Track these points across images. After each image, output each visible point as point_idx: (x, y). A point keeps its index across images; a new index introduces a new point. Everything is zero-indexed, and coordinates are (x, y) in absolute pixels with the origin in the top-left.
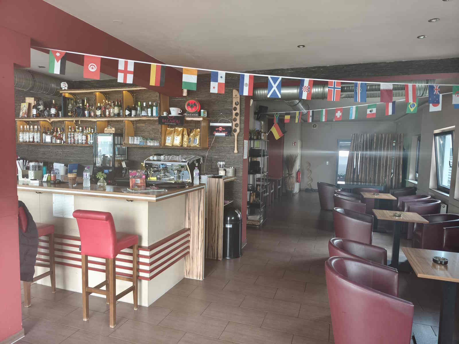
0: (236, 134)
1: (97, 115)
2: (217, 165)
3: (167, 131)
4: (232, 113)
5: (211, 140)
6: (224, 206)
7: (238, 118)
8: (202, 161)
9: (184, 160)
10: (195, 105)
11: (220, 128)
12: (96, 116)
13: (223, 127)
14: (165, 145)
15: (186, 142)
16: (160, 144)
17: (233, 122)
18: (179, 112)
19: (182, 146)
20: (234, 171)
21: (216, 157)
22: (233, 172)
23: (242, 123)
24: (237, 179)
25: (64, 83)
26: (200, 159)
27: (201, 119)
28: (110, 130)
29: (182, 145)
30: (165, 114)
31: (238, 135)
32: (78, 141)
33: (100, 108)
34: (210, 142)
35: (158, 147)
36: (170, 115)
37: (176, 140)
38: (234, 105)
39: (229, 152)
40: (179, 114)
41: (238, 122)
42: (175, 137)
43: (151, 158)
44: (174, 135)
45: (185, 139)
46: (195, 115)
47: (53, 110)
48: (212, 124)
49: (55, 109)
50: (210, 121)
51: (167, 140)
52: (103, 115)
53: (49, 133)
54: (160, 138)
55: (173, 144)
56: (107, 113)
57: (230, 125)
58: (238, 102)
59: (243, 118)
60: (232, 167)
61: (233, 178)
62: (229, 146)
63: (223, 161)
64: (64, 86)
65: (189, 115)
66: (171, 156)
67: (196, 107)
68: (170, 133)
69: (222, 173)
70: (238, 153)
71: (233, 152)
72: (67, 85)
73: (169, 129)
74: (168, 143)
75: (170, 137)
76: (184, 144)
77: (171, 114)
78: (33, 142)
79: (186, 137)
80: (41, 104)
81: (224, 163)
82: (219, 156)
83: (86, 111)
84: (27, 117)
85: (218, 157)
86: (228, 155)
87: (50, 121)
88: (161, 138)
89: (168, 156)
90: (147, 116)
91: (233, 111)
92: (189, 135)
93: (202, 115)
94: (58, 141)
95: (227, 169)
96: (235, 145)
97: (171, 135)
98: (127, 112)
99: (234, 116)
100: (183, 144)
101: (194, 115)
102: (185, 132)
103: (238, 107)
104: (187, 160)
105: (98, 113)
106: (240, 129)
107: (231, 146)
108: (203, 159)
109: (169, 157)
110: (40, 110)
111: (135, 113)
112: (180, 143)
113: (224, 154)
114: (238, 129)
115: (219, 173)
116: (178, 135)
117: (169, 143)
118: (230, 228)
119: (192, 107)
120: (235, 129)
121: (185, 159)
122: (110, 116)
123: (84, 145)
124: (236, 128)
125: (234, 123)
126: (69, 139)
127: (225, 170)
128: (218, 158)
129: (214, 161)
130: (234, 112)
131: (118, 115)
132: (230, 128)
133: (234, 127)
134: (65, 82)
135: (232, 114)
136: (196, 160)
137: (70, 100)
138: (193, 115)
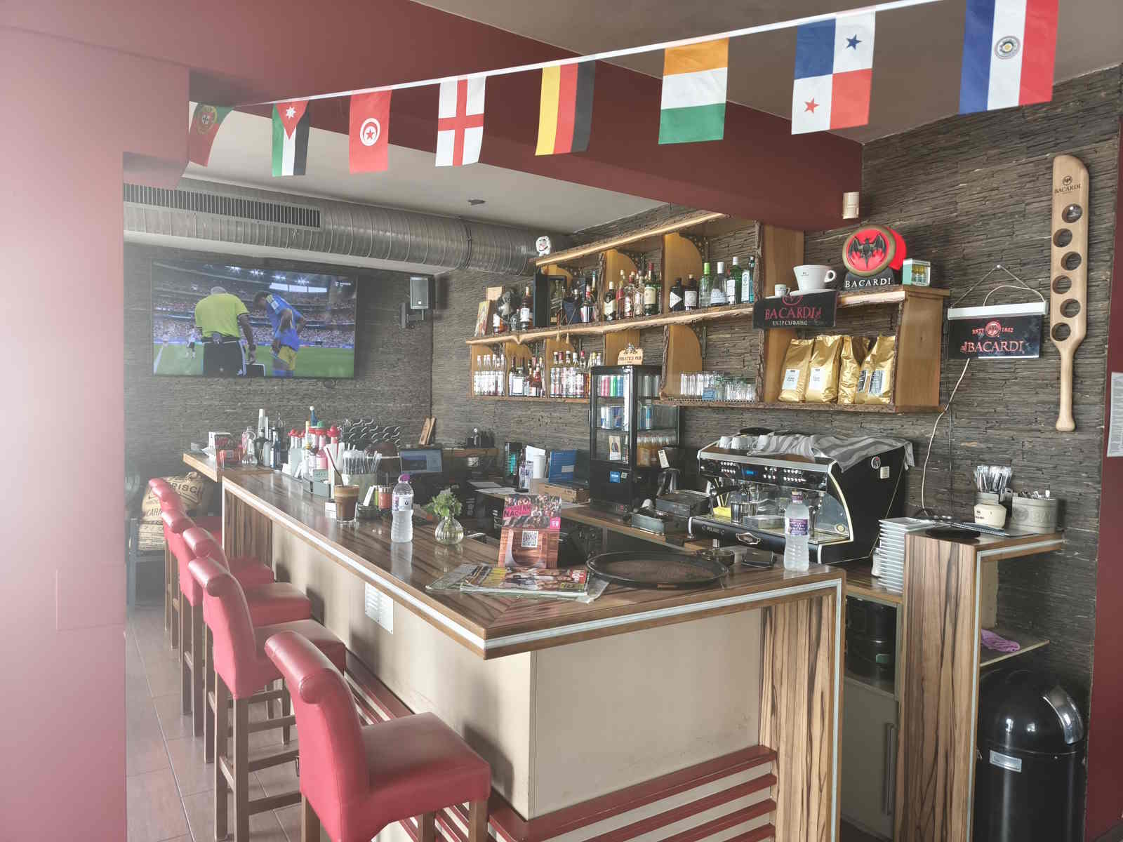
0: (1065, 349)
1: (605, 315)
2: (972, 481)
3: (789, 350)
4: (1048, 261)
5: (950, 375)
6: (982, 671)
7: (1078, 276)
8: (910, 460)
9: (823, 455)
10: (878, 244)
11: (993, 324)
12: (603, 319)
13: (1003, 321)
14: (780, 398)
15: (849, 386)
16: (761, 397)
17: (1054, 296)
18: (827, 280)
19: (835, 400)
20: (1054, 510)
21: (974, 445)
22: (1047, 516)
23: (1100, 294)
24: (1067, 548)
25: (543, 238)
26: (902, 451)
27: (899, 295)
28: (632, 355)
29: (837, 398)
30: (779, 291)
31: (1077, 352)
32: (567, 389)
33: (612, 295)
34: (946, 383)
35: (753, 406)
36: (794, 293)
37: (817, 379)
38: (1058, 224)
39: (1034, 427)
40: (828, 285)
41: (1077, 292)
42: (813, 370)
43: (723, 442)
44: (810, 362)
45: (847, 376)
46: (879, 282)
47: (524, 312)
48: (953, 313)
49: (528, 309)
50: (948, 303)
51: (785, 381)
52: (618, 315)
53: (520, 372)
54: (760, 375)
55: (804, 396)
56: (628, 309)
57: (1037, 308)
58: (1077, 207)
59: (1104, 274)
60: (1048, 493)
61: (1048, 544)
62: (1034, 399)
63: (1000, 464)
64: (543, 245)
65: (855, 283)
66: (791, 438)
67: (885, 250)
68: (799, 357)
69: (988, 515)
70: (1077, 428)
71: (1051, 428)
72: (548, 244)
73: (797, 343)
74: (790, 392)
75: (797, 371)
76: (841, 391)
77: (797, 288)
78: (496, 394)
79: (850, 367)
80: (504, 300)
81: (1007, 472)
82: (987, 441)
83: (585, 307)
84: (486, 334)
85: (983, 446)
86: (1027, 441)
87: (519, 340)
88: (762, 376)
89: (782, 437)
90: (725, 305)
91: (1055, 249)
92: (860, 359)
93: (907, 278)
94: (533, 391)
95: (1017, 501)
96: (1059, 394)
97: (802, 363)
98: (674, 299)
99: (1057, 271)
100: (838, 392)
101: (875, 282)
102: (848, 350)
103: (1079, 230)
104: (834, 453)
105: (609, 308)
106: (1089, 324)
107: (1042, 397)
108: (914, 451)
109: (783, 441)
110: (502, 315)
111: (694, 299)
112: (827, 389)
113: (1006, 435)
114: (1077, 327)
115: (976, 514)
116: (822, 363)
117: (792, 391)
118: (1013, 773)
119: (866, 253)
120: (1064, 325)
121: (825, 451)
122: (633, 317)
123: (578, 401)
124: (1066, 320)
125: (1058, 299)
126: (553, 386)
127: (1007, 504)
128: (981, 452)
129: (963, 462)
130: (1058, 253)
131: (654, 310)
132: (1042, 321)
133: (1056, 318)
134: (544, 236)
135: (1050, 261)
136: (880, 455)
137: (557, 281)
138: (872, 283)
